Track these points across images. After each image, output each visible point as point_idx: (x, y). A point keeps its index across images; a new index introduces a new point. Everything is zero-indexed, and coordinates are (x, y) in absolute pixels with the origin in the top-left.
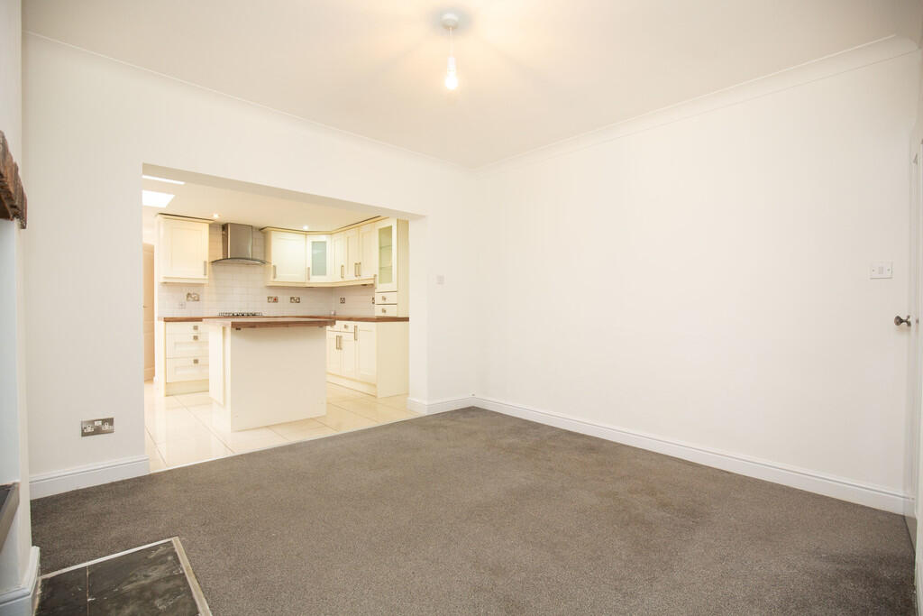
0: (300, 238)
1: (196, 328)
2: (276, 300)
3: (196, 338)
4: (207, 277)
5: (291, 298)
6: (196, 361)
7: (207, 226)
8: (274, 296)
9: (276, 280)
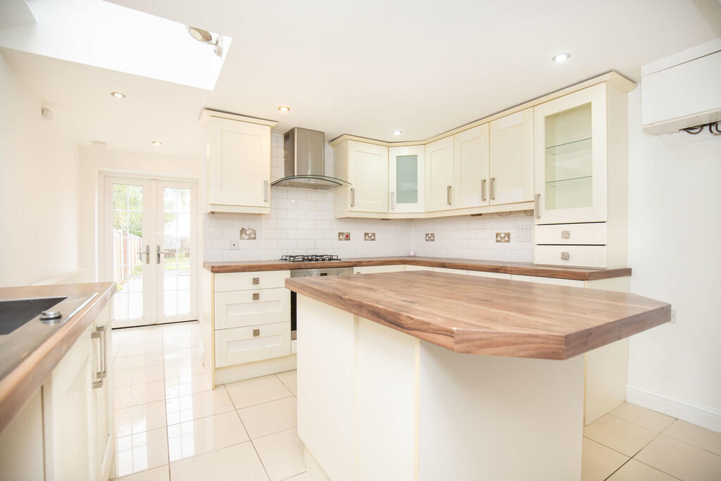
0: (382, 150)
1: (256, 281)
2: (348, 237)
3: (256, 297)
4: (268, 205)
5: (366, 234)
6: (256, 333)
7: (269, 129)
8: (345, 231)
9: (354, 209)
